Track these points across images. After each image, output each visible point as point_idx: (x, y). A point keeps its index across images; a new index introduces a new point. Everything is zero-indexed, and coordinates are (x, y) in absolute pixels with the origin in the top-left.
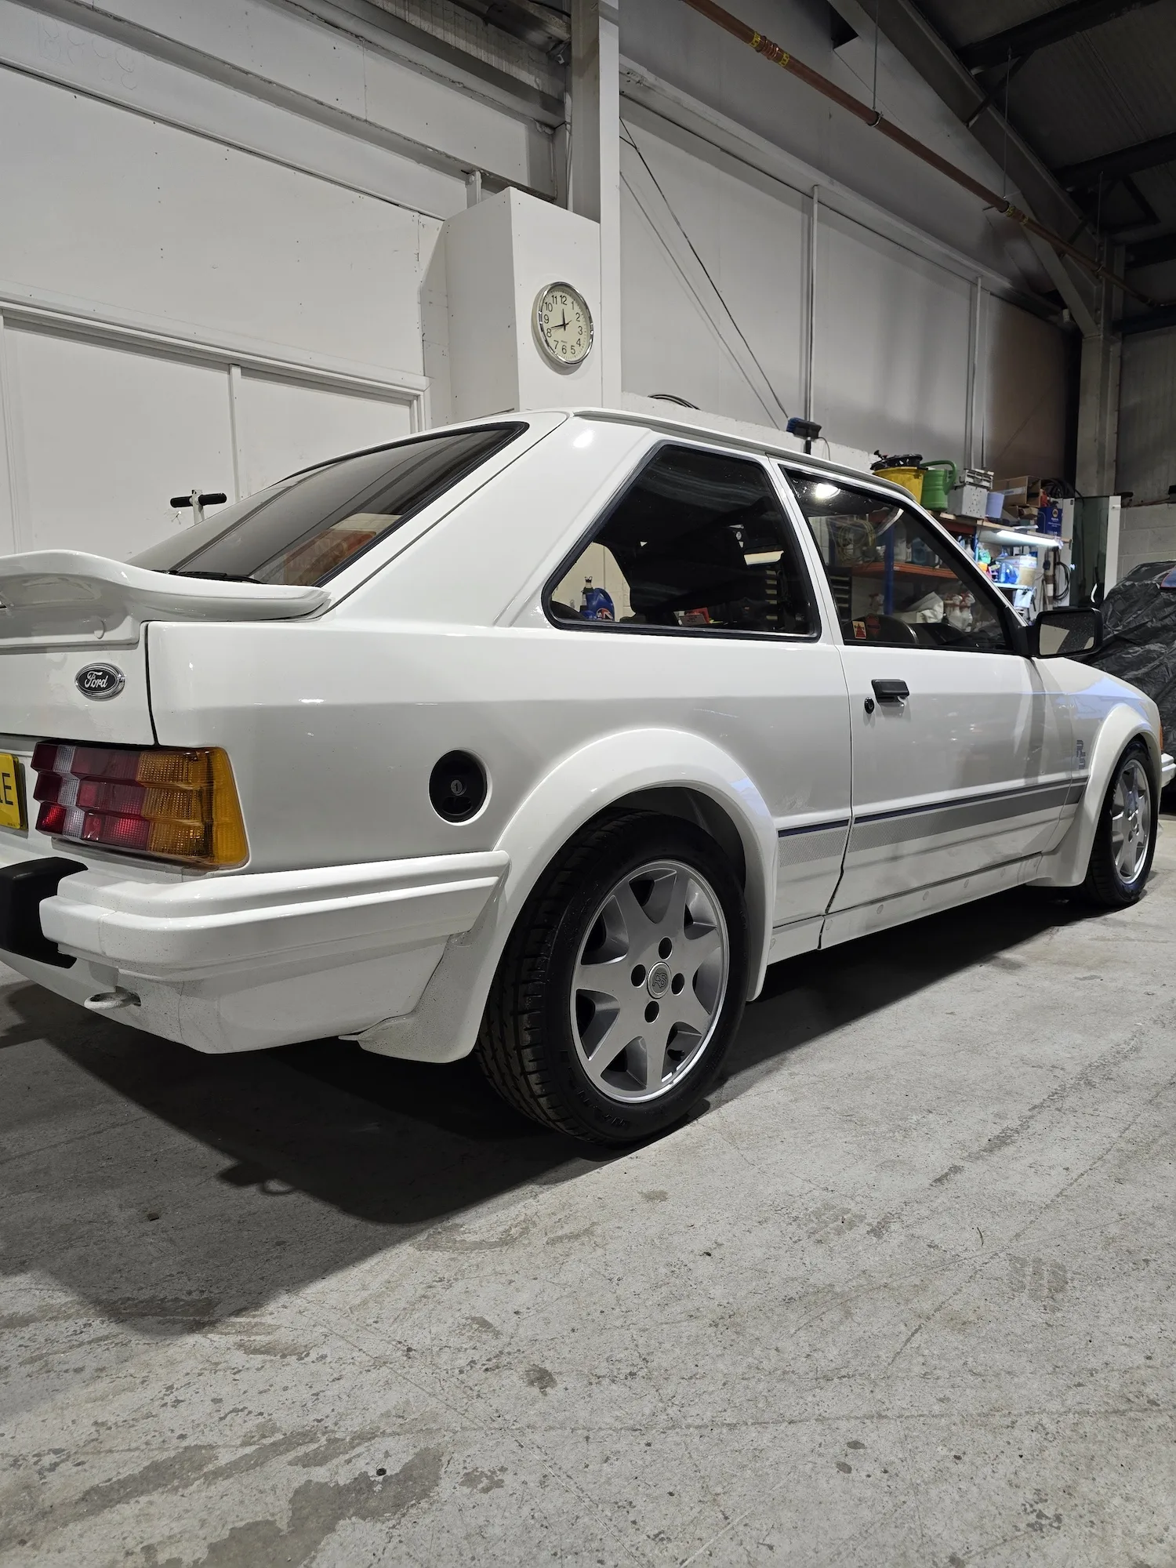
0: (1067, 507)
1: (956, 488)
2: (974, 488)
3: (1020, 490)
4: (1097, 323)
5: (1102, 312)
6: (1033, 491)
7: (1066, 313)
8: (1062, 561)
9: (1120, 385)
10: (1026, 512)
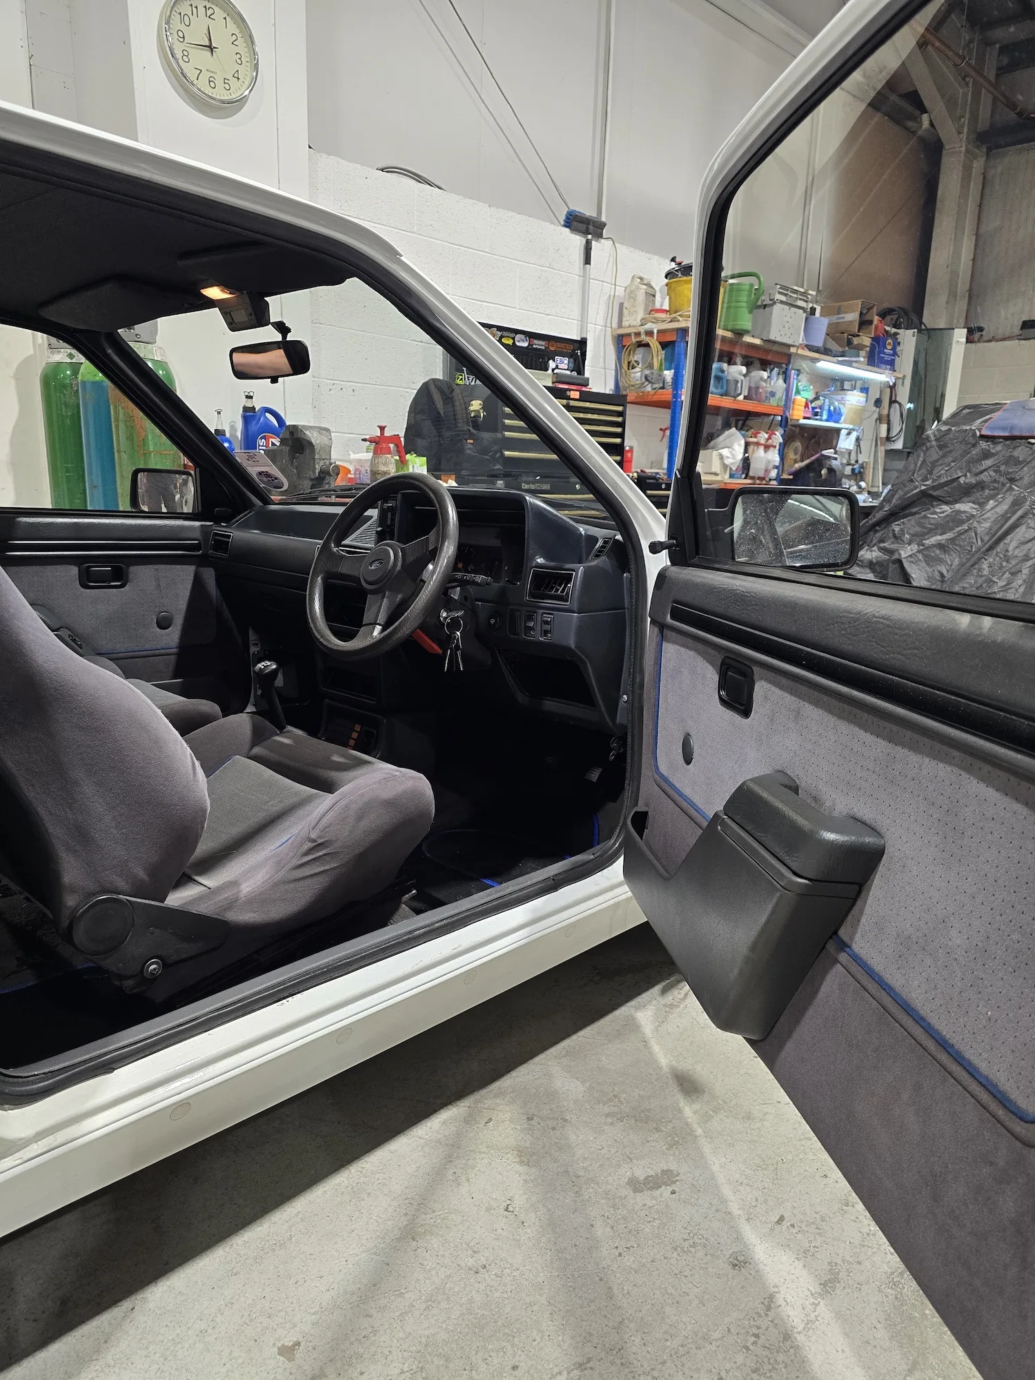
0: (908, 339)
1: (765, 306)
2: (787, 307)
3: (852, 317)
4: (959, 133)
5: (965, 120)
6: (867, 318)
7: (925, 117)
8: (898, 399)
9: (980, 206)
10: (856, 341)
